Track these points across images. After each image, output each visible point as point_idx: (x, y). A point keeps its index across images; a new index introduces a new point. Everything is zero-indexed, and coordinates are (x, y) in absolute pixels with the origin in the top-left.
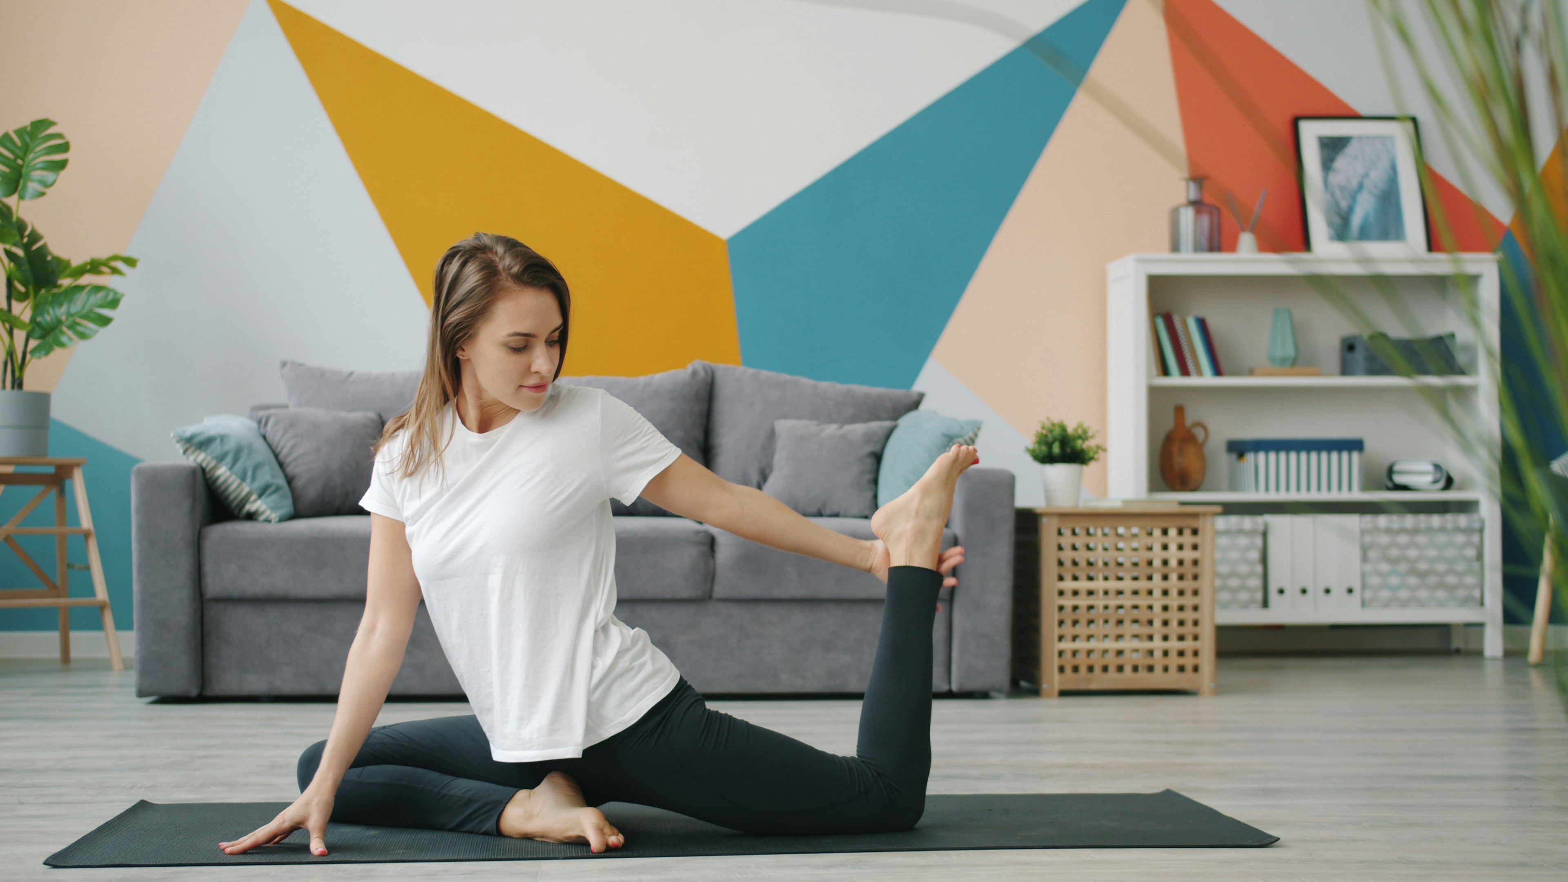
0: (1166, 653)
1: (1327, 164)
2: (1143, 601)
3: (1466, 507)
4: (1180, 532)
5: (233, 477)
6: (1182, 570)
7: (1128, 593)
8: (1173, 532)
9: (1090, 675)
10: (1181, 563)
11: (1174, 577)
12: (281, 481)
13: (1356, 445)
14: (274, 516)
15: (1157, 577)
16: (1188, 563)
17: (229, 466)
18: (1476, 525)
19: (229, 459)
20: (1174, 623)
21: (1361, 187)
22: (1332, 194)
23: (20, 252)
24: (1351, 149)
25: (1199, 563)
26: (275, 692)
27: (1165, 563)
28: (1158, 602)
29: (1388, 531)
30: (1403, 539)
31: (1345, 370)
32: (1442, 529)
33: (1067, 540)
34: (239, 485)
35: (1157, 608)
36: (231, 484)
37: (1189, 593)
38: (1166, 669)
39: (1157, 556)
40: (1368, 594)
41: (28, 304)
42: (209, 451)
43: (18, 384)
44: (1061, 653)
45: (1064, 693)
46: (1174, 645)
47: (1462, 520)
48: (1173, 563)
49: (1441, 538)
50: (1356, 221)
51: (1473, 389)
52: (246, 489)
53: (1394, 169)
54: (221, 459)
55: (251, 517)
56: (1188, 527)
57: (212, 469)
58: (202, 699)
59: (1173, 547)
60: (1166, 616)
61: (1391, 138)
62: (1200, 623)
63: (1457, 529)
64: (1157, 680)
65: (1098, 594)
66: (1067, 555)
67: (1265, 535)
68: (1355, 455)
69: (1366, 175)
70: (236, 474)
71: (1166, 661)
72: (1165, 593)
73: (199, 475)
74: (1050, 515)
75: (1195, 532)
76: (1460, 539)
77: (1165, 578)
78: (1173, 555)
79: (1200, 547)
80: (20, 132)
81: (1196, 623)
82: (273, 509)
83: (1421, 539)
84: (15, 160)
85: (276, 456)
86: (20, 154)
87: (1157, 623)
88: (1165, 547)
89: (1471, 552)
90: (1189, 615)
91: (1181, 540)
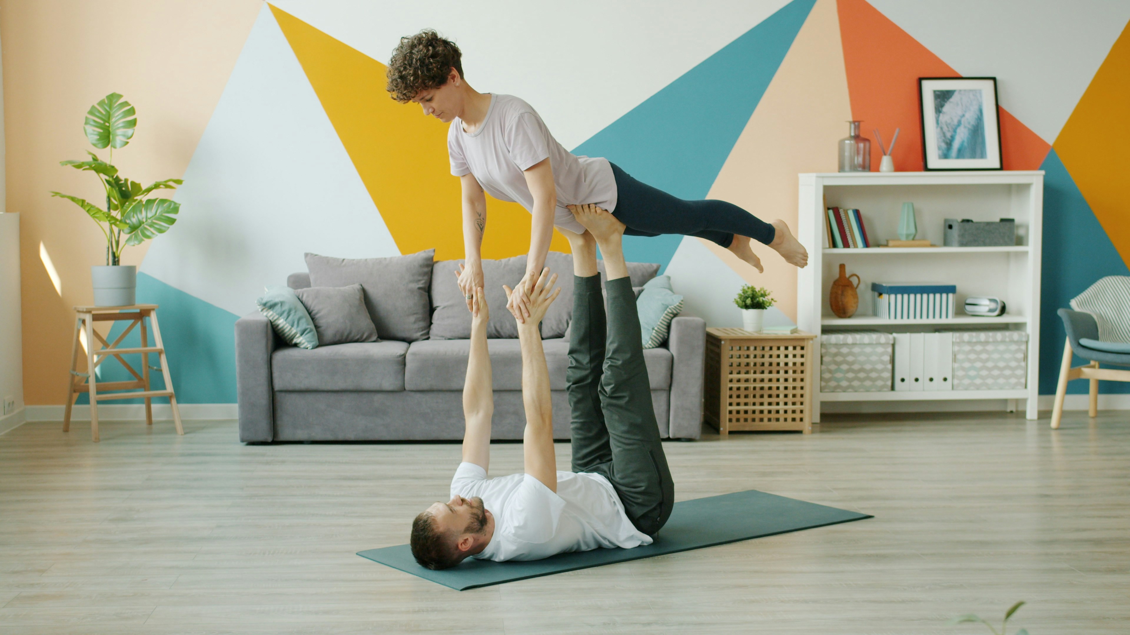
0: (786, 412)
1: (939, 109)
2: (774, 385)
3: (1018, 327)
4: (795, 348)
5: (287, 325)
6: (795, 368)
7: (766, 380)
8: (791, 348)
9: (746, 423)
10: (794, 364)
11: (791, 372)
12: (312, 326)
13: (951, 289)
14: (310, 346)
15: (782, 372)
16: (798, 364)
17: (285, 319)
18: (1024, 339)
19: (285, 314)
20: (790, 396)
21: (959, 123)
22: (941, 128)
23: (111, 179)
24: (954, 99)
25: (805, 364)
26: (312, 439)
27: (786, 364)
28: (782, 385)
29: (969, 343)
30: (978, 348)
31: (946, 243)
32: (1003, 342)
33: (736, 353)
34: (291, 329)
35: (782, 388)
36: (287, 328)
37: (799, 380)
38: (786, 420)
39: (782, 360)
40: (956, 382)
41: (118, 212)
42: (275, 310)
43: (116, 261)
44: (730, 412)
45: (731, 433)
46: (790, 407)
47: (1015, 335)
48: (790, 364)
49: (1002, 347)
50: (956, 145)
51: (1026, 253)
52: (294, 331)
53: (981, 111)
54: (281, 314)
55: (296, 345)
56: (799, 346)
57: (275, 320)
58: (275, 442)
59: (790, 356)
60: (786, 392)
61: (980, 91)
62: (804, 396)
63: (1012, 341)
64: (781, 426)
65: (751, 381)
66: (735, 361)
67: (893, 346)
68: (951, 295)
69: (963, 116)
70: (289, 324)
71: (786, 416)
72: (786, 380)
73: (269, 325)
74: (725, 340)
75: (802, 348)
76: (1013, 347)
77: (786, 372)
78: (790, 360)
79: (805, 356)
80: (101, 103)
81: (802, 396)
82: (309, 342)
83: (990, 348)
84: (104, 123)
85: (310, 314)
86: (106, 119)
87: (782, 396)
88: (786, 356)
89: (1020, 356)
90: (798, 392)
91: (795, 352)
